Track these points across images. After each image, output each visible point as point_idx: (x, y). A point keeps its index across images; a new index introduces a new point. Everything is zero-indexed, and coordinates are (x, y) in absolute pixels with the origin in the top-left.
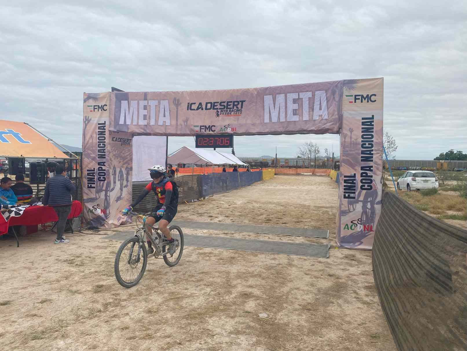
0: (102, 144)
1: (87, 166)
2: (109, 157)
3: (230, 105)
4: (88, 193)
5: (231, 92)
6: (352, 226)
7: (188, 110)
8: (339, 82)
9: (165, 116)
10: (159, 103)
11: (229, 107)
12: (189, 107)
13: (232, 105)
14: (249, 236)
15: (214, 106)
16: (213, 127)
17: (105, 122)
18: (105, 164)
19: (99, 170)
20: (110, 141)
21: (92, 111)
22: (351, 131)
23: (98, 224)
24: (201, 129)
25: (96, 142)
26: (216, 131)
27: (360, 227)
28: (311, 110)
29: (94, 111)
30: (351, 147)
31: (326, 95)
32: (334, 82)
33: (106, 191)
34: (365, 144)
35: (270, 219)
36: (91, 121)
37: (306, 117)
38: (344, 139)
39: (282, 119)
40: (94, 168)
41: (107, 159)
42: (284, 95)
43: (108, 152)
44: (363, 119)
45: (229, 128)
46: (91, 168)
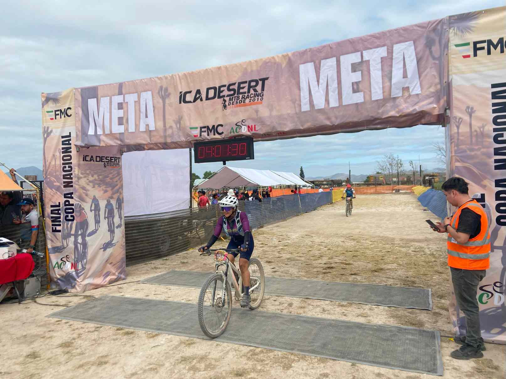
0: (67, 166)
1: (50, 200)
2: (77, 185)
3: (243, 88)
4: (53, 239)
5: (244, 66)
6: (482, 296)
7: (180, 103)
8: (441, 22)
9: (147, 117)
10: (139, 97)
11: (241, 91)
12: (183, 98)
13: (247, 87)
14: (290, 305)
15: (220, 92)
16: (220, 128)
17: (70, 133)
18: (72, 196)
19: (66, 205)
20: (79, 161)
21: (52, 119)
22: (470, 112)
23: (69, 285)
24: (201, 132)
25: (60, 164)
26: (225, 133)
27: (500, 297)
28: (386, 80)
29: (56, 118)
30: (472, 141)
31: (415, 49)
32: (429, 22)
33: (76, 236)
34: (502, 135)
35: (333, 265)
36: (52, 134)
37: (377, 94)
38: (456, 128)
39: (334, 103)
40: (59, 203)
41: (75, 188)
42: (334, 59)
43: (75, 178)
44: (494, 86)
45: (243, 127)
46: (55, 202)
